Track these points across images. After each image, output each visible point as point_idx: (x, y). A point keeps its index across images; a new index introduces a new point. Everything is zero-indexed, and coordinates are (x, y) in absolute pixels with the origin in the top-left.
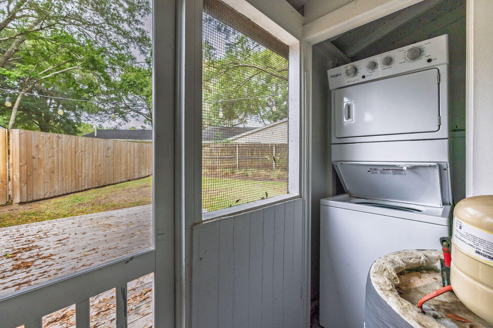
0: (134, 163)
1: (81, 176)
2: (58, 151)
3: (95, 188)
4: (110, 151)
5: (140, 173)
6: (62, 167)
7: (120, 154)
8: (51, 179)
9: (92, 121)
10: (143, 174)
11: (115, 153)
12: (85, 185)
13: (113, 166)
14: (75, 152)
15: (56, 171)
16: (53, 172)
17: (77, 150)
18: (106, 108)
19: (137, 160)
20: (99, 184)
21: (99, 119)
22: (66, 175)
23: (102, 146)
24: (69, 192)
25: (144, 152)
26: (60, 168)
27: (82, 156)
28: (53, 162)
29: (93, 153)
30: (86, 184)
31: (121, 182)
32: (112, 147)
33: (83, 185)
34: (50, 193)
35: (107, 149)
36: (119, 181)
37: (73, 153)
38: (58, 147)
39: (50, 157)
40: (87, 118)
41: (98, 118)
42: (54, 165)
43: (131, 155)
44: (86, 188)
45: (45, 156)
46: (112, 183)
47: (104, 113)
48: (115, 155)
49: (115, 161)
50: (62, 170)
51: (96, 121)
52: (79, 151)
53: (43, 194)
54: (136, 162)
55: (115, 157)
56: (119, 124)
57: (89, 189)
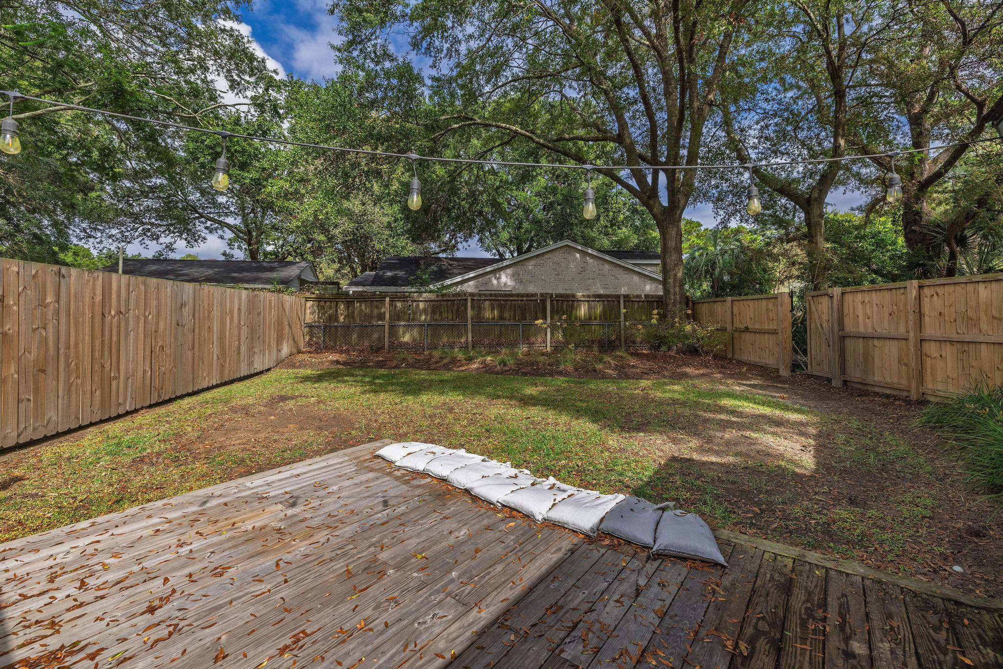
0: (239, 340)
1: (115, 378)
2: (57, 312)
3: (150, 406)
4: (186, 311)
5: (250, 364)
6: (67, 357)
7: (209, 317)
8: (36, 390)
9: (98, 240)
10: (258, 366)
11: (197, 315)
12: (125, 403)
13: (193, 348)
14: (103, 314)
15: (50, 369)
16: (43, 371)
17: (107, 309)
18: (136, 209)
19: (245, 331)
20: (159, 396)
21: (119, 236)
22: (78, 377)
23: (169, 300)
24: (85, 423)
25: (259, 314)
26: (62, 359)
27: (119, 327)
28: (44, 341)
29: (146, 318)
30: (129, 399)
31: (209, 389)
32: (191, 301)
33: (121, 401)
34: (35, 429)
35: (178, 305)
36: (205, 386)
37: (98, 318)
38: (58, 301)
39: (34, 330)
40: (84, 230)
41: (114, 231)
42: (47, 350)
43: (232, 319)
44: (127, 408)
45: (23, 327)
46: (190, 391)
47: (129, 220)
48: (197, 321)
49: (197, 337)
50: (68, 365)
51: (110, 240)
52: (113, 313)
53: (15, 434)
54: (243, 338)
55: (197, 326)
56: (167, 247)
57: (136, 411)
